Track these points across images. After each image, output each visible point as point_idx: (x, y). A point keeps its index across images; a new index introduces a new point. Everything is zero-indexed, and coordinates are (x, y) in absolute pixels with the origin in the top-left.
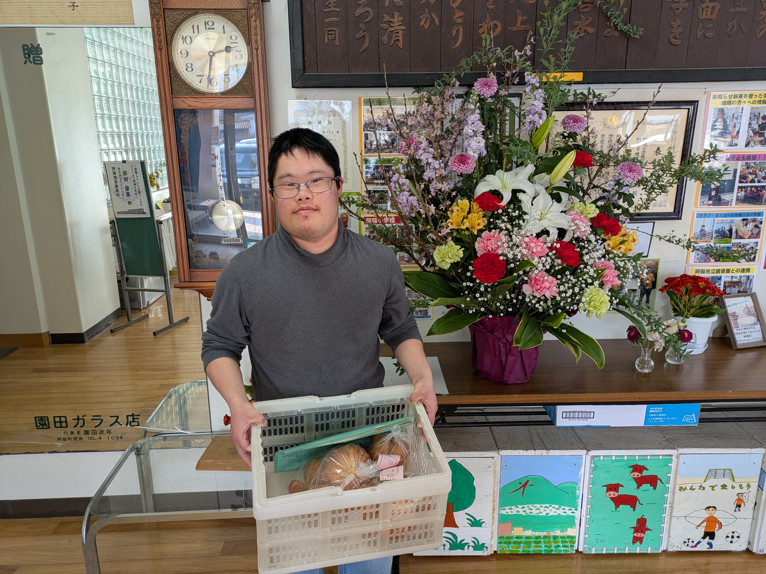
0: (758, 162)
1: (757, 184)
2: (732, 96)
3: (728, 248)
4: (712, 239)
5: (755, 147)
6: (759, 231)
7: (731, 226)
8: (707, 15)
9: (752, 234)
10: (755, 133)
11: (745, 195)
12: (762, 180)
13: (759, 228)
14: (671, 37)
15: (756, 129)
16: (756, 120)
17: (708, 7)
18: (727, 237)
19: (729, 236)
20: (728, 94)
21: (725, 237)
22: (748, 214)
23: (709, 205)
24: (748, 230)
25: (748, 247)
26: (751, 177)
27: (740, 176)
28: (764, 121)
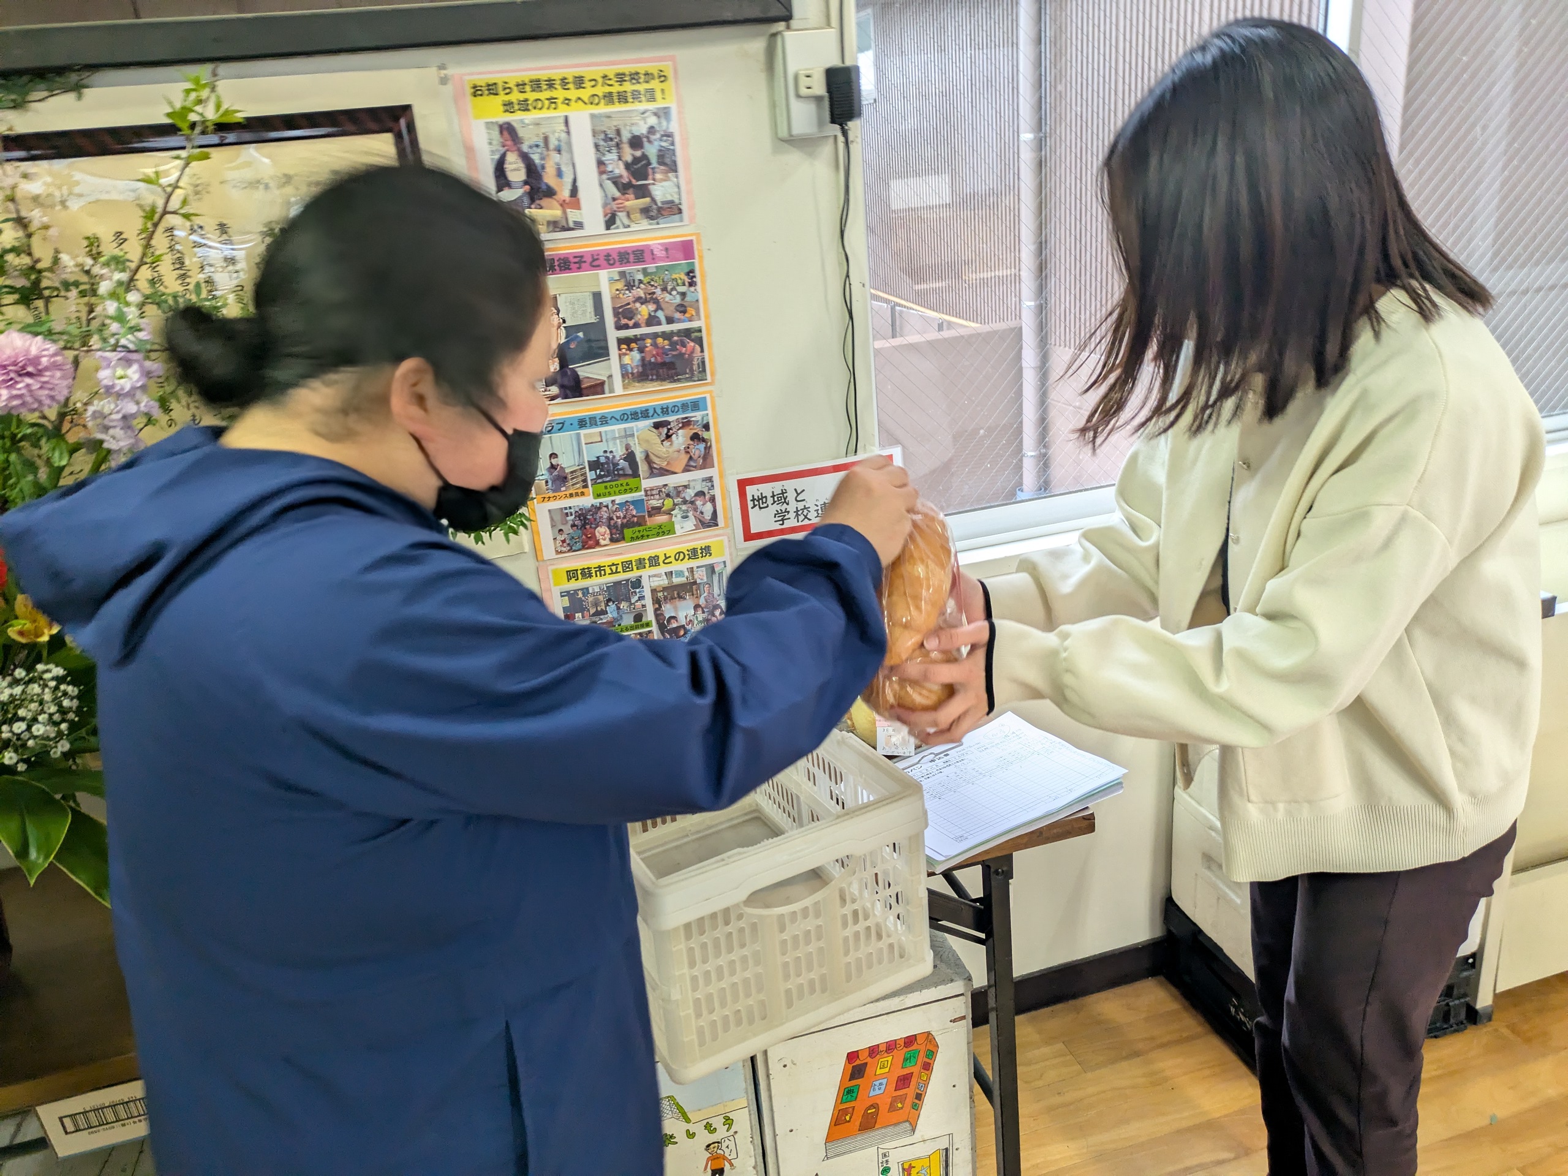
0: (651, 267)
1: (665, 328)
2: (524, 84)
3: (637, 503)
4: (586, 486)
5: (634, 227)
6: (708, 449)
7: (627, 447)
9: (691, 458)
10: (624, 188)
11: (643, 359)
12: (678, 315)
13: (704, 440)
15: (621, 176)
16: (614, 150)
18: (625, 475)
19: (630, 472)
20: (511, 79)
21: (619, 475)
22: (665, 410)
24: (679, 451)
25: (689, 494)
26: (644, 310)
27: (615, 309)
28: (638, 153)
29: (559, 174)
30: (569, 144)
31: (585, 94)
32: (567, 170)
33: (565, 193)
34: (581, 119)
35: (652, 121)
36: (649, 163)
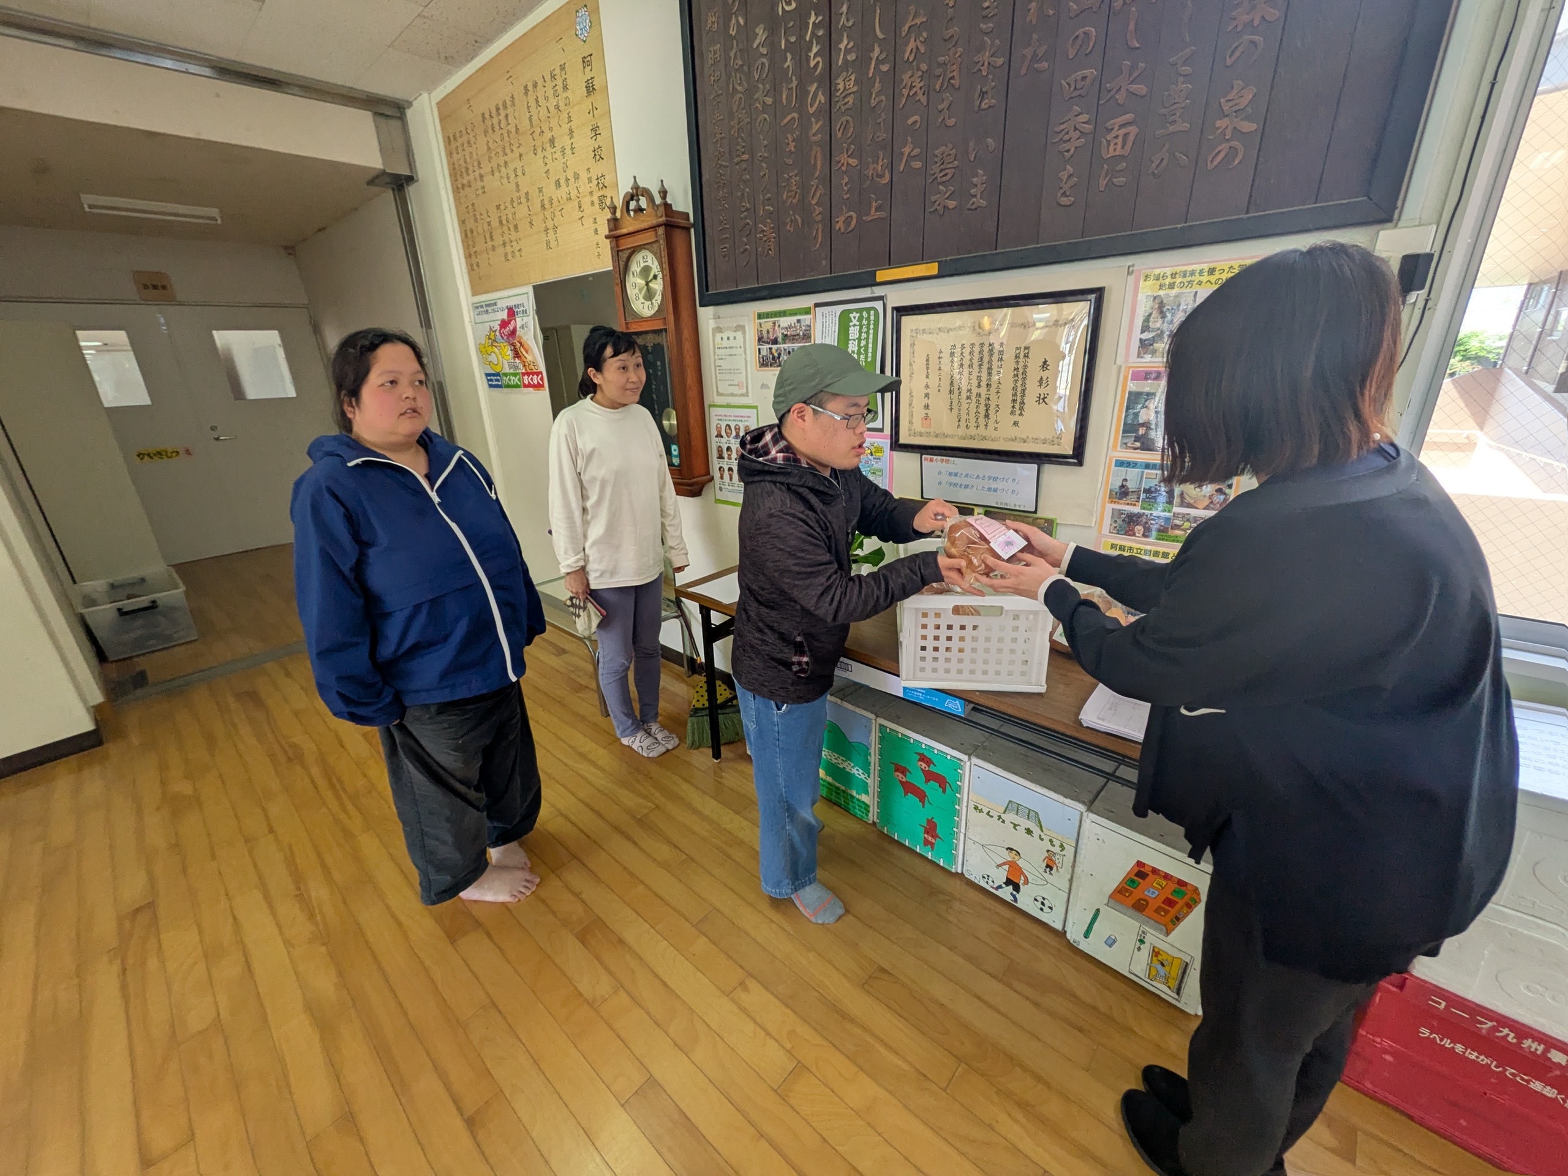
2: (1176, 273)
3: (1167, 519)
6: (1224, 499)
7: (1171, 486)
8: (1115, 150)
9: (1212, 502)
14: (1059, 195)
17: (1116, 137)
19: (1167, 500)
20: (1168, 271)
23: (1135, 449)
24: (1205, 496)
31: (1213, 278)
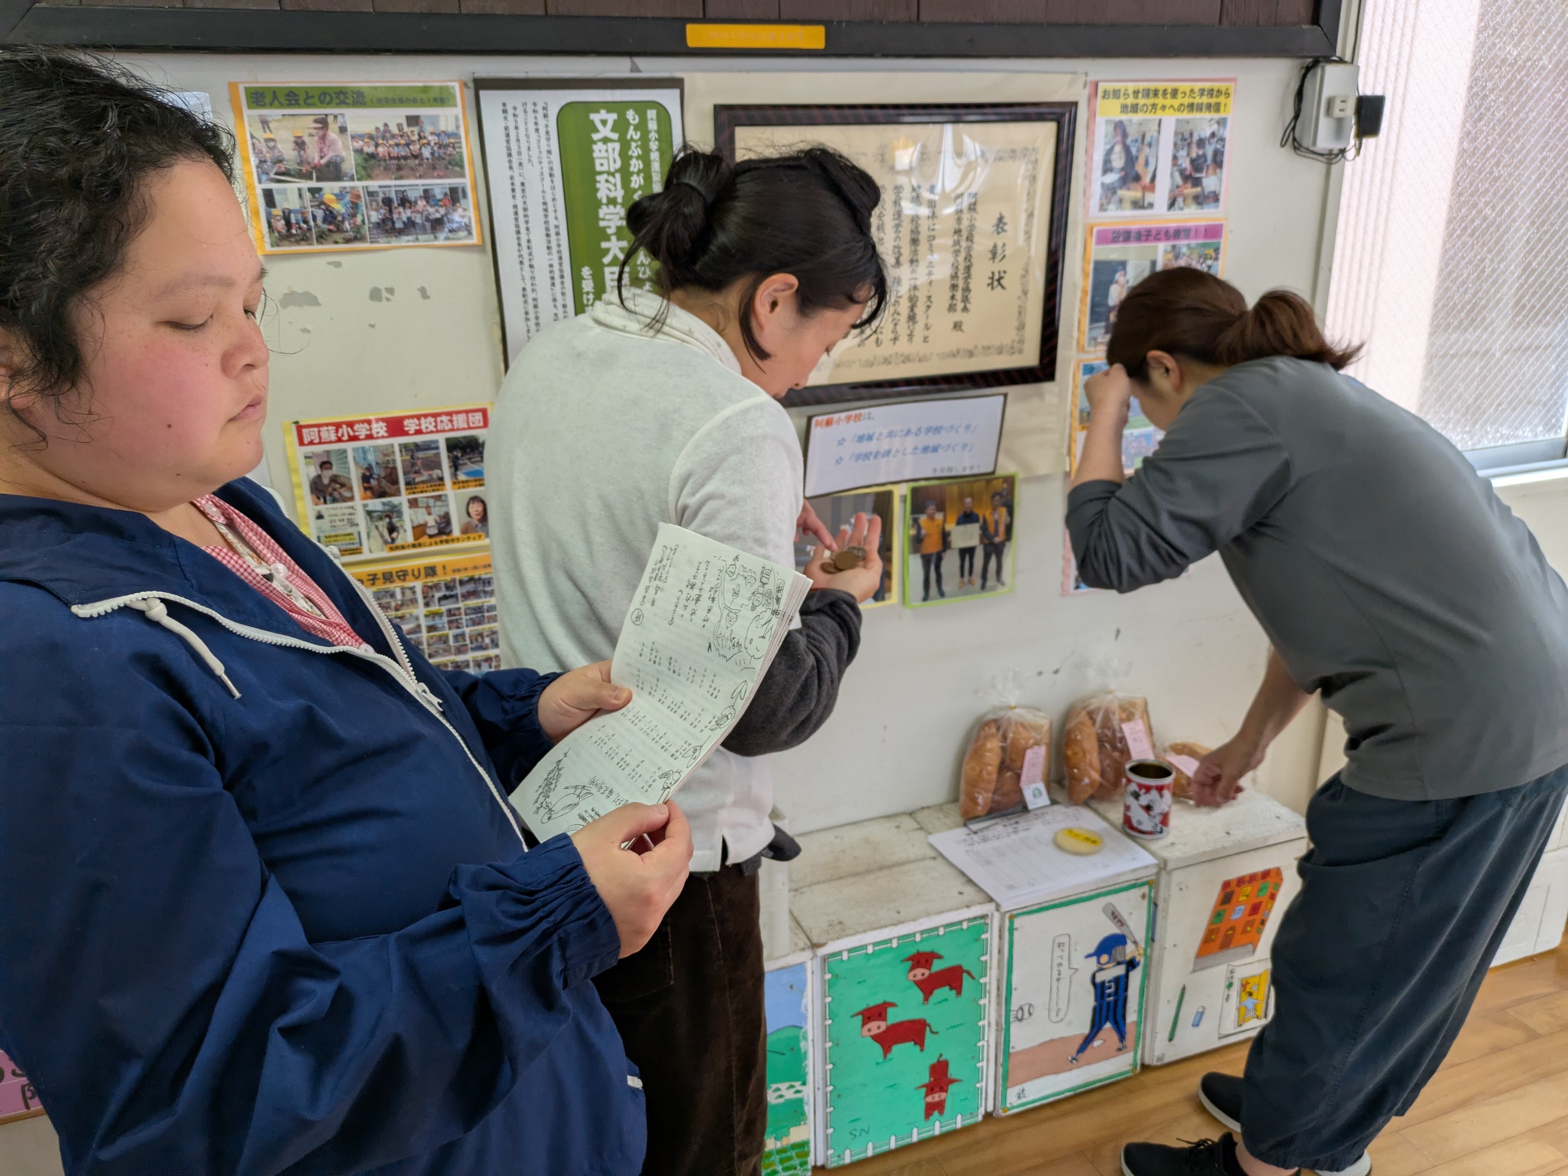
0: (1193, 243)
2: (1139, 92)
5: (1187, 210)
10: (1186, 178)
15: (1185, 169)
20: (1131, 87)
28: (1201, 152)
29: (1147, 164)
30: (1158, 141)
31: (1176, 103)
32: (1152, 162)
33: (1147, 180)
34: (1170, 121)
35: (1215, 127)
36: (1206, 161)
